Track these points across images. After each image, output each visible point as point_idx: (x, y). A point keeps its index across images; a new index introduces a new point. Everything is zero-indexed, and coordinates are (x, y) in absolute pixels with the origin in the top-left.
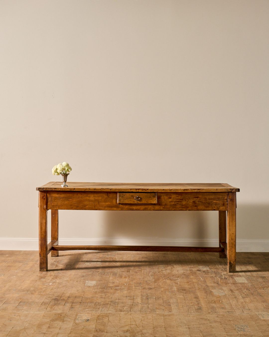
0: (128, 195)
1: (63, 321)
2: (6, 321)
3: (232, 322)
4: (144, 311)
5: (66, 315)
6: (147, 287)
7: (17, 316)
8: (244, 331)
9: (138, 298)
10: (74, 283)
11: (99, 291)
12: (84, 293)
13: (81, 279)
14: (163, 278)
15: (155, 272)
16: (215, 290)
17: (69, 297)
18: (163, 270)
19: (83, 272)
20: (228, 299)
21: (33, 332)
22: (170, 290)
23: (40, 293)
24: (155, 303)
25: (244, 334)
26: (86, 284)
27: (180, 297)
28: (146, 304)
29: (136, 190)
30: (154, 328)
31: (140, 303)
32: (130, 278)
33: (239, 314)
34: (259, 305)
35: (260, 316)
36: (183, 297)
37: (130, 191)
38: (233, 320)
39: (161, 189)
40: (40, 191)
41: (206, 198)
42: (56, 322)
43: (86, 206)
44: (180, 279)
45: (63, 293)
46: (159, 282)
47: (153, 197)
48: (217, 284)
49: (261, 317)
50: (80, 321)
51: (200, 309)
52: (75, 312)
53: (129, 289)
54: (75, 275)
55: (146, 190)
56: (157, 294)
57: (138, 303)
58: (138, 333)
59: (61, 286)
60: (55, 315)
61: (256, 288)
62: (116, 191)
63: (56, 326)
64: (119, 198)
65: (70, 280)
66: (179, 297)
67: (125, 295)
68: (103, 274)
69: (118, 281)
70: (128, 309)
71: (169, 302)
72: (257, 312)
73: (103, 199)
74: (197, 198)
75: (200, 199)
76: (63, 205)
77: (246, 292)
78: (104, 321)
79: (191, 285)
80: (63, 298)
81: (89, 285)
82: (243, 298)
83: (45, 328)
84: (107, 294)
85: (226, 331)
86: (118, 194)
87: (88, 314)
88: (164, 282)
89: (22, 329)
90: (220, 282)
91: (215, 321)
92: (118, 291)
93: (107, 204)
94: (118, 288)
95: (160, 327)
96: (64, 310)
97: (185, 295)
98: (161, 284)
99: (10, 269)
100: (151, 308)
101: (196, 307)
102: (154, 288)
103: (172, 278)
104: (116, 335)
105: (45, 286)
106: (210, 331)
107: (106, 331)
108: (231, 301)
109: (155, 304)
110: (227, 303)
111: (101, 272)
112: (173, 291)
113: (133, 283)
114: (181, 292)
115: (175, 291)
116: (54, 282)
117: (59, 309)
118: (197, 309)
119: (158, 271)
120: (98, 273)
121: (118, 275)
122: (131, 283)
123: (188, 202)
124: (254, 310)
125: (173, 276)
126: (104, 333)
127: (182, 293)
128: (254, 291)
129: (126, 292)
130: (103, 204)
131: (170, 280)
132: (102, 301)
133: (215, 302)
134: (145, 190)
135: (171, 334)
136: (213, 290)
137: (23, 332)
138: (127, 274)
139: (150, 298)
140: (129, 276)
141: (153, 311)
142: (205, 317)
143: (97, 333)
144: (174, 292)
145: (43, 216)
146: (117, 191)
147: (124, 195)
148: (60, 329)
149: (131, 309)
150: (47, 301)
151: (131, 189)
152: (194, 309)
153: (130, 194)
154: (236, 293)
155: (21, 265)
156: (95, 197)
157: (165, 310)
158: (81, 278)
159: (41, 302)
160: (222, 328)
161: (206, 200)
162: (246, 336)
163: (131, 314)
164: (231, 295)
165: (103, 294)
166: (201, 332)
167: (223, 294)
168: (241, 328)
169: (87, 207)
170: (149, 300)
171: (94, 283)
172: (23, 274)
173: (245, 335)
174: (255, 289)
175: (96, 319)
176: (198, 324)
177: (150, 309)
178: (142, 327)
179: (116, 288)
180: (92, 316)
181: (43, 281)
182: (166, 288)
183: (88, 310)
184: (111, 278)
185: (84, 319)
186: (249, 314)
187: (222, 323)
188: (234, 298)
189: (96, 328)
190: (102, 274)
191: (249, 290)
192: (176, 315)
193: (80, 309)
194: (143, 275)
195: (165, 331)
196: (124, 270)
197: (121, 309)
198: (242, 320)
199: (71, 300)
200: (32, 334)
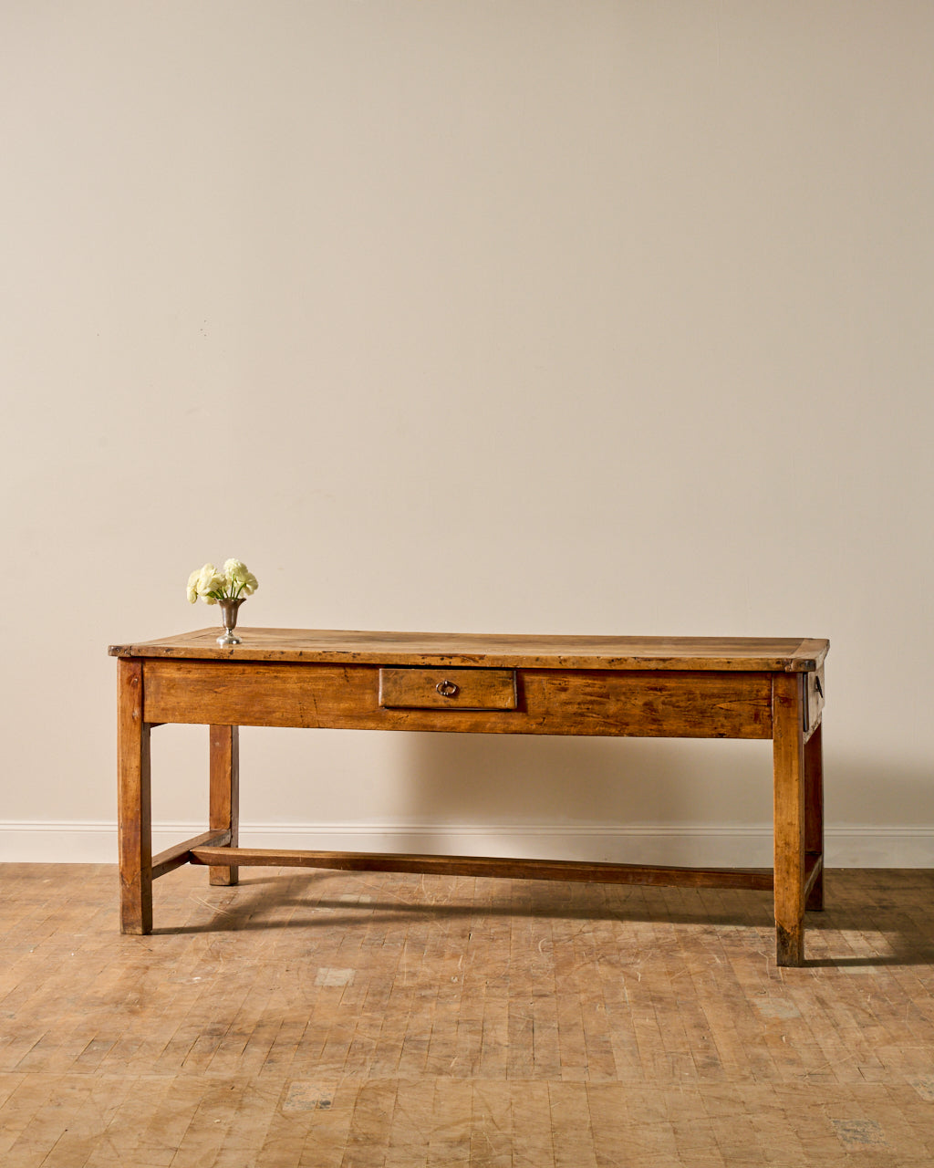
0: (413, 674)
1: (241, 1108)
2: (41, 1107)
3: (823, 1110)
4: (520, 1072)
5: (248, 1086)
6: (530, 989)
7: (81, 1090)
8: (868, 1141)
9: (499, 1027)
10: (278, 976)
11: (362, 1004)
12: (311, 1010)
13: (301, 961)
14: (586, 960)
15: (556, 938)
16: (764, 1000)
17: (259, 1025)
18: (585, 929)
19: (308, 939)
20: (811, 1030)
21: (137, 1143)
22: (607, 1001)
23: (159, 1012)
24: (558, 1043)
25: (866, 1150)
26: (317, 979)
27: (642, 1022)
28: (527, 1048)
29: (442, 659)
30: (553, 1130)
31: (507, 1044)
32: (472, 959)
33: (846, 1084)
34: (918, 1050)
35: (920, 1091)
36: (655, 1024)
37: (420, 661)
38: (827, 1104)
39: (528, 658)
40: (122, 658)
41: (691, 693)
42: (215, 1111)
43: (274, 712)
44: (642, 963)
45: (240, 1012)
46: (571, 974)
47: (503, 685)
48: (772, 978)
49: (922, 1092)
50: (298, 1108)
51: (711, 1065)
52: (279, 1076)
53: (468, 997)
54: (279, 947)
55: (477, 658)
56: (562, 1014)
57: (500, 1044)
58: (498, 1146)
59: (231, 987)
60: (212, 1086)
61: (905, 992)
62: (373, 662)
63: (217, 1126)
64: (383, 684)
65: (265, 966)
66: (643, 1026)
67: (455, 1019)
68: (378, 944)
69: (428, 971)
70: (463, 1065)
71: (607, 1042)
72: (908, 1076)
73: (331, 689)
74: (661, 690)
75: (671, 695)
76: (196, 709)
77: (873, 1006)
78: (380, 1106)
79: (681, 982)
80: (240, 1027)
81: (329, 981)
82: (863, 1026)
83: (176, 1131)
84: (392, 1015)
85: (805, 1141)
86: (380, 674)
87: (327, 1084)
88: (588, 971)
89: (99, 1136)
90: (781, 974)
91: (764, 1106)
92: (429, 1005)
93: (343, 706)
94: (428, 992)
95: (574, 1127)
96: (242, 1068)
97: (662, 1018)
98: (576, 979)
99: (57, 929)
100: (542, 1063)
101: (698, 1057)
102: (555, 992)
103: (615, 958)
104: (422, 1154)
105: (177, 988)
106: (748, 1140)
107: (387, 1141)
108: (820, 1037)
109: (558, 1048)
110: (805, 1044)
111: (370, 939)
112: (619, 1003)
113: (480, 976)
114: (648, 1006)
115: (626, 1002)
116: (208, 974)
117: (226, 1067)
118: (701, 1063)
119: (566, 935)
120: (362, 940)
121: (428, 948)
122: (475, 974)
123: (629, 706)
124: (901, 1067)
125: (620, 950)
126: (379, 1148)
127: (651, 1011)
128: (900, 1004)
129: (456, 1007)
130: (330, 705)
131: (610, 963)
132: (375, 1040)
133: (764, 1042)
134: (474, 660)
135: (613, 1152)
136: (756, 1001)
137: (102, 1145)
138: (460, 945)
139: (540, 1027)
140: (467, 953)
141: (549, 1072)
142: (731, 1094)
143: (357, 1149)
144: (624, 1007)
145: (132, 745)
146: (378, 662)
147: (402, 678)
148: (229, 1133)
149: (473, 1064)
150: (186, 1037)
151: (424, 656)
152: (693, 1064)
153: (421, 673)
154: (840, 1010)
155: (93, 914)
156: (304, 682)
157: (594, 1069)
158: (302, 959)
159: (163, 1043)
160: (788, 1130)
161: (694, 699)
162: (870, 1157)
163: (473, 1084)
164: (822, 1018)
165: (377, 1015)
166: (717, 1145)
167: (793, 1014)
168: (856, 1131)
169: (278, 715)
170: (537, 1033)
171: (345, 975)
172: (102, 945)
173: (867, 1154)
174: (902, 996)
175: (354, 1098)
176: (706, 1116)
177: (540, 1065)
178: (514, 1127)
179: (424, 993)
180: (341, 1089)
181: (170, 970)
182: (597, 994)
183: (326, 1070)
184: (405, 960)
185: (311, 1100)
186: (881, 1081)
187: (788, 1113)
188: (831, 1028)
189: (352, 1131)
190: (373, 944)
191: (884, 1001)
192: (629, 1086)
193: (299, 1065)
194: (515, 949)
195: (592, 1140)
196: (451, 932)
197: (439, 1066)
198: (859, 1102)
199: (266, 1036)
200: (132, 1152)
